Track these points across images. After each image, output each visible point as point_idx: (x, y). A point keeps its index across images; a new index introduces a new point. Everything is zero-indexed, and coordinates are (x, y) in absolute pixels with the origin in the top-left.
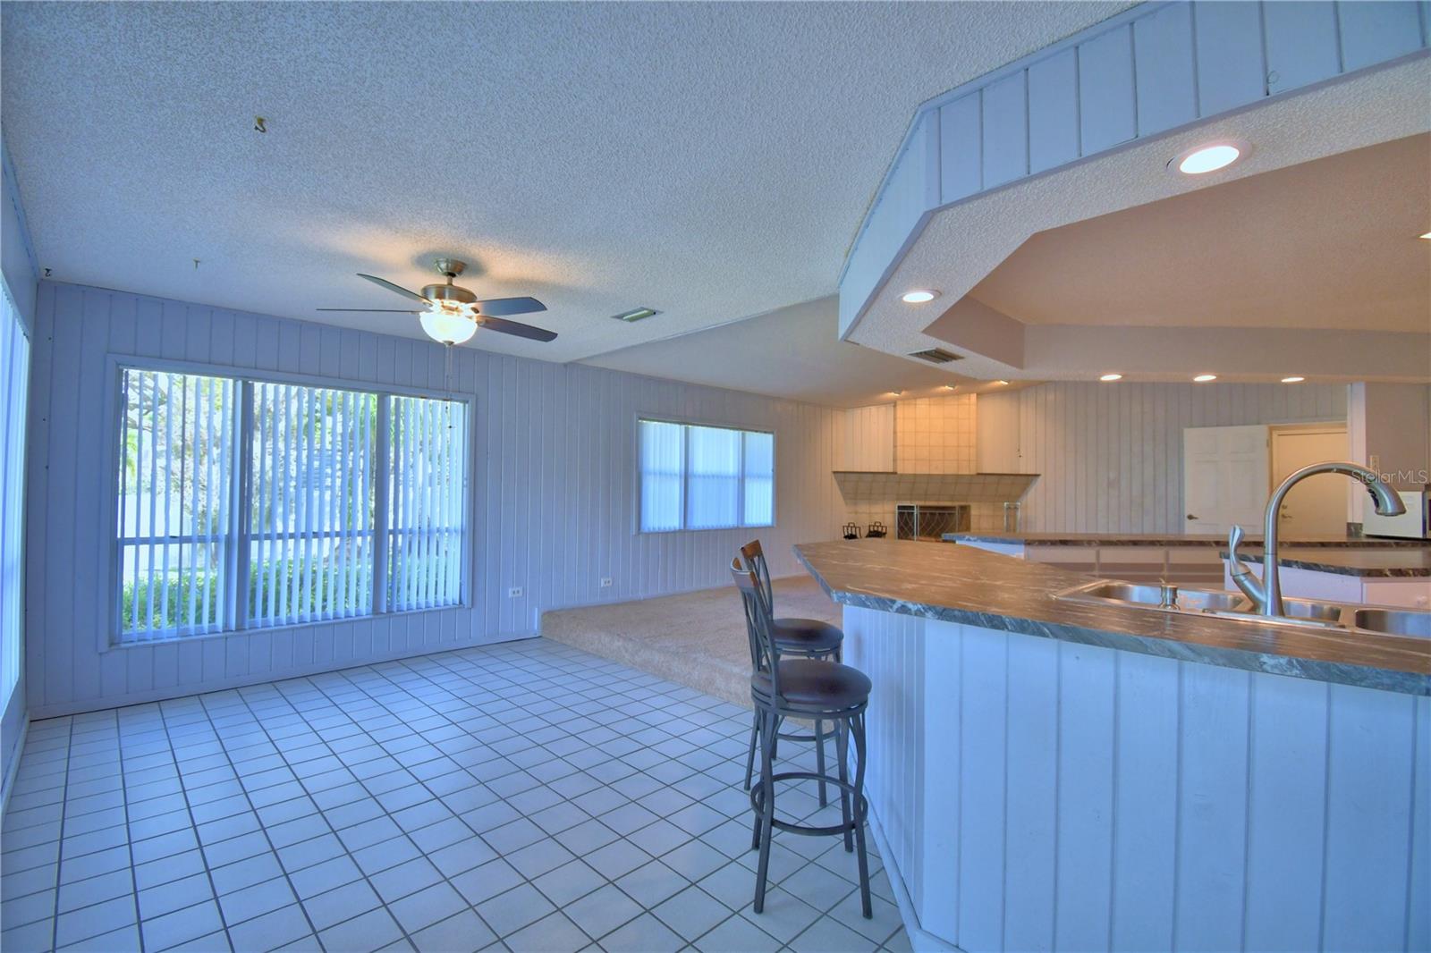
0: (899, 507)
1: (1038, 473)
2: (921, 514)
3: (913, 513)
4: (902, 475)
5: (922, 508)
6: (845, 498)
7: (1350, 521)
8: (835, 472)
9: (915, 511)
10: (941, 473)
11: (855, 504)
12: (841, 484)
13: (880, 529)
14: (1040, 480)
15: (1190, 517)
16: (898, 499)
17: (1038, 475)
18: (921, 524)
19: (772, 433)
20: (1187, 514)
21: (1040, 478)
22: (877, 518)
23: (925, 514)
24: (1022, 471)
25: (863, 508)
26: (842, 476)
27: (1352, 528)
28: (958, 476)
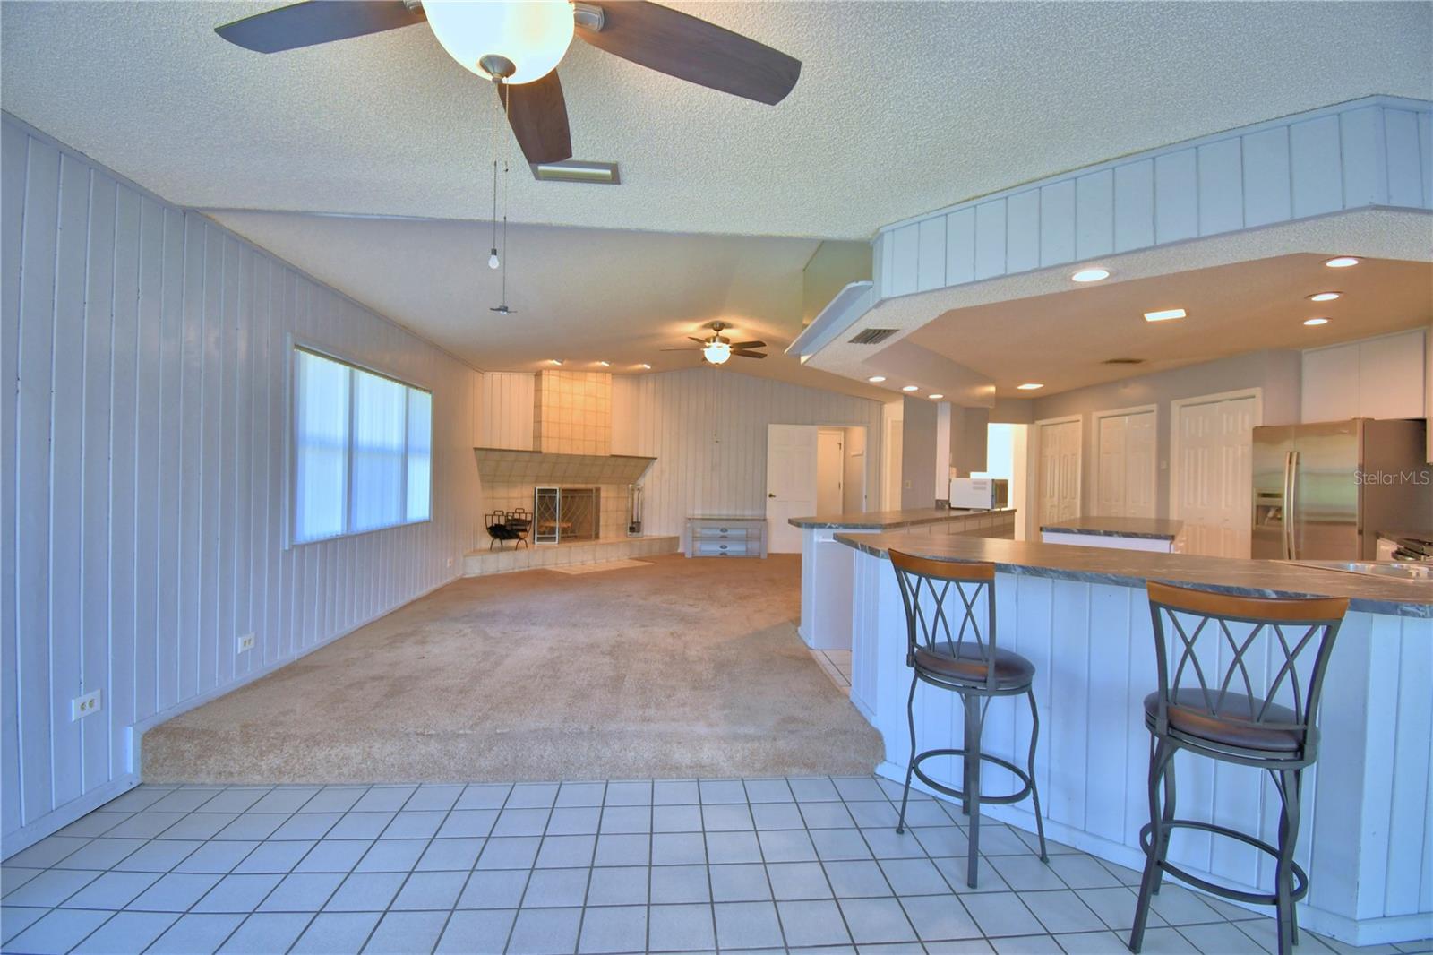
0: (541, 491)
1: (655, 456)
2: (563, 497)
3: (555, 497)
4: (546, 454)
5: (564, 491)
6: (482, 480)
7: (937, 498)
8: (476, 449)
9: (558, 495)
10: (582, 453)
11: (492, 488)
12: (480, 461)
13: (523, 517)
14: (656, 463)
15: (771, 496)
16: (537, 481)
17: (656, 458)
18: (563, 509)
19: (430, 392)
20: (768, 493)
21: (657, 461)
22: (515, 504)
23: (567, 497)
24: (641, 455)
25: (501, 492)
26: (484, 453)
27: (940, 503)
28: (596, 457)
